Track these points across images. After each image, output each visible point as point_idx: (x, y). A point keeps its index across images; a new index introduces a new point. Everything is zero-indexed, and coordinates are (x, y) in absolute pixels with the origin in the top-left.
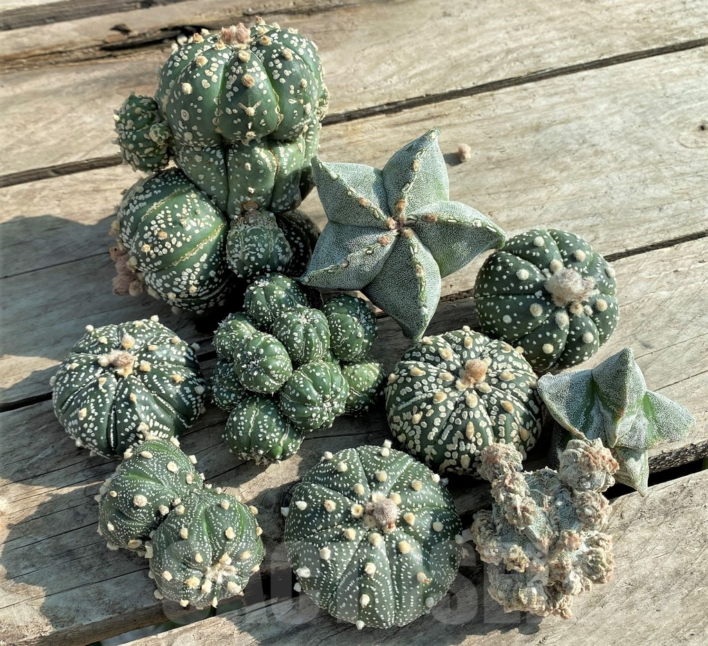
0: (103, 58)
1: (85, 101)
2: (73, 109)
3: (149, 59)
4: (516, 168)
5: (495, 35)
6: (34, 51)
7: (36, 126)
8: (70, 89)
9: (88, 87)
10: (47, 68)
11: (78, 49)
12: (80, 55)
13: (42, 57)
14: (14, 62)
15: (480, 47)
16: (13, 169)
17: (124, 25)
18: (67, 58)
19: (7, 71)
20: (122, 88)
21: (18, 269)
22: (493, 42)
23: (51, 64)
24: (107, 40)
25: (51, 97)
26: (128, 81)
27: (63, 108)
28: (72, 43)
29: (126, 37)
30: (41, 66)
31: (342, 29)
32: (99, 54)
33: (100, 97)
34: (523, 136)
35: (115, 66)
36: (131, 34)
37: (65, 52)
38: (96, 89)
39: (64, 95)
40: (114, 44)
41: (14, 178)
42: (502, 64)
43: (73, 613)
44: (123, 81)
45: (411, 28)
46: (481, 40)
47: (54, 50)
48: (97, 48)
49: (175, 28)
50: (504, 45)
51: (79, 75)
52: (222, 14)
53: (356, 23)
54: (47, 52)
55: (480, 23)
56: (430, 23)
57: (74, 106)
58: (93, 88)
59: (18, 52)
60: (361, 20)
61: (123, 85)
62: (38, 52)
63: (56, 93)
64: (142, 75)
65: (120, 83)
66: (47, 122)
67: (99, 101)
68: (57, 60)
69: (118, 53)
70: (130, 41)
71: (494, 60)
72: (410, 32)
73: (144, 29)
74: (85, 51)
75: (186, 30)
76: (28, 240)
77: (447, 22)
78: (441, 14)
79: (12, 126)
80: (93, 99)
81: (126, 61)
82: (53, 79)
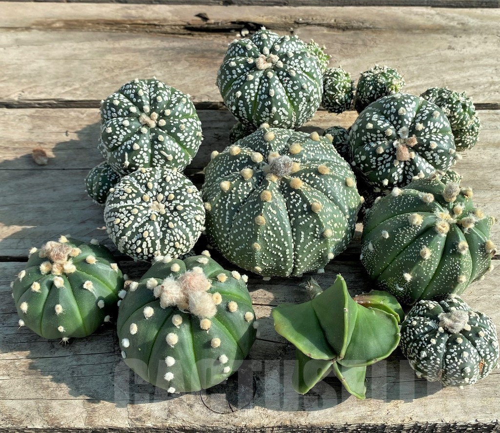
0: (184, 34)
1: (160, 61)
2: (150, 65)
3: (216, 41)
4: (471, 172)
5: (485, 70)
6: (137, 20)
7: (121, 72)
8: (153, 51)
9: (167, 52)
10: (142, 34)
11: (168, 25)
12: (168, 29)
13: (141, 26)
14: (121, 26)
15: (470, 76)
16: (94, 97)
17: (205, 14)
18: (159, 30)
19: (114, 31)
20: (189, 57)
21: (74, 165)
22: (481, 75)
23: (147, 32)
24: (191, 23)
25: (138, 54)
26: (195, 53)
27: (144, 63)
28: (165, 20)
29: (205, 23)
30: (138, 32)
31: (365, 45)
32: (182, 31)
33: (172, 60)
34: (484, 149)
35: (190, 41)
36: (209, 22)
37: (159, 25)
38: (171, 54)
39: (147, 54)
40: (194, 26)
41: (94, 104)
42: (484, 91)
43: (23, 417)
44: (192, 52)
45: (419, 53)
46: (472, 72)
47: (151, 22)
48: (182, 27)
49: (241, 23)
50: (490, 78)
51: (162, 43)
52: (279, 19)
53: (378, 42)
54: (146, 23)
55: (476, 59)
56: (436, 52)
57: (152, 63)
58: (169, 53)
59: (126, 19)
60: (382, 40)
61: (190, 55)
62: (140, 22)
63: (143, 51)
64: (207, 51)
65: (190, 53)
66: (129, 70)
67: (170, 63)
68: (151, 30)
69: (196, 33)
70: (206, 26)
71: (478, 87)
72: (417, 56)
73: (219, 19)
74: (173, 27)
75: (249, 25)
76: (87, 147)
77: (450, 53)
78: (447, 47)
79: (104, 68)
80: (167, 61)
81: (199, 39)
82: (143, 42)
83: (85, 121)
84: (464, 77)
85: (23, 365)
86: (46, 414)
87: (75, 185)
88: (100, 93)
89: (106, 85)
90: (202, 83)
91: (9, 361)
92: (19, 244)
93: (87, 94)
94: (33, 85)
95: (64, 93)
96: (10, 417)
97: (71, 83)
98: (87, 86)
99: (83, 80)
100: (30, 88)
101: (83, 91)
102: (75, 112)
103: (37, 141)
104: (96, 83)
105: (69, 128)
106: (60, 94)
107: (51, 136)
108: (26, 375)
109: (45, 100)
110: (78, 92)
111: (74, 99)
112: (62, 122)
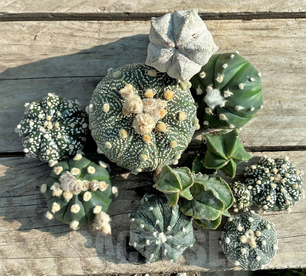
96: (12, 271)
102: (18, 25)
106: (4, 7)
108: (17, 242)
110: (18, 6)
111: (15, 12)
112: (10, 35)
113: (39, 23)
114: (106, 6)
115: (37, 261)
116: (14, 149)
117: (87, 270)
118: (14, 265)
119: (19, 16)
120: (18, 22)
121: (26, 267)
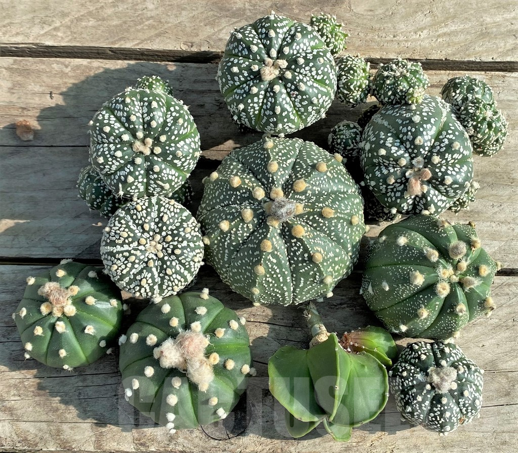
83: (70, 77)
84: (507, 20)
85: (32, 385)
86: (58, 437)
87: (65, 168)
88: (84, 36)
89: (91, 23)
90: (200, 21)
91: (18, 380)
92: (14, 243)
93: (70, 37)
94: (7, 21)
95: (43, 35)
96: (25, 440)
97: (50, 19)
98: (69, 23)
99: (64, 15)
100: (4, 26)
101: (65, 33)
102: (58, 63)
103: (19, 105)
104: (79, 19)
105: (52, 87)
106: (39, 36)
107: (33, 99)
108: (36, 396)
109: (22, 44)
110: (60, 34)
111: (56, 45)
112: (45, 79)
113: (90, 63)
114: (196, 40)
115: (65, 426)
116: (41, 253)
117: (141, 444)
118: (29, 431)
119: (62, 51)
120: (58, 59)
121: (47, 435)
